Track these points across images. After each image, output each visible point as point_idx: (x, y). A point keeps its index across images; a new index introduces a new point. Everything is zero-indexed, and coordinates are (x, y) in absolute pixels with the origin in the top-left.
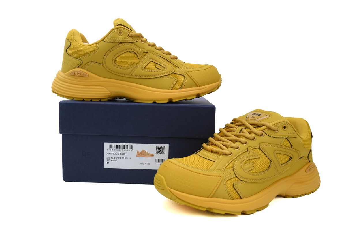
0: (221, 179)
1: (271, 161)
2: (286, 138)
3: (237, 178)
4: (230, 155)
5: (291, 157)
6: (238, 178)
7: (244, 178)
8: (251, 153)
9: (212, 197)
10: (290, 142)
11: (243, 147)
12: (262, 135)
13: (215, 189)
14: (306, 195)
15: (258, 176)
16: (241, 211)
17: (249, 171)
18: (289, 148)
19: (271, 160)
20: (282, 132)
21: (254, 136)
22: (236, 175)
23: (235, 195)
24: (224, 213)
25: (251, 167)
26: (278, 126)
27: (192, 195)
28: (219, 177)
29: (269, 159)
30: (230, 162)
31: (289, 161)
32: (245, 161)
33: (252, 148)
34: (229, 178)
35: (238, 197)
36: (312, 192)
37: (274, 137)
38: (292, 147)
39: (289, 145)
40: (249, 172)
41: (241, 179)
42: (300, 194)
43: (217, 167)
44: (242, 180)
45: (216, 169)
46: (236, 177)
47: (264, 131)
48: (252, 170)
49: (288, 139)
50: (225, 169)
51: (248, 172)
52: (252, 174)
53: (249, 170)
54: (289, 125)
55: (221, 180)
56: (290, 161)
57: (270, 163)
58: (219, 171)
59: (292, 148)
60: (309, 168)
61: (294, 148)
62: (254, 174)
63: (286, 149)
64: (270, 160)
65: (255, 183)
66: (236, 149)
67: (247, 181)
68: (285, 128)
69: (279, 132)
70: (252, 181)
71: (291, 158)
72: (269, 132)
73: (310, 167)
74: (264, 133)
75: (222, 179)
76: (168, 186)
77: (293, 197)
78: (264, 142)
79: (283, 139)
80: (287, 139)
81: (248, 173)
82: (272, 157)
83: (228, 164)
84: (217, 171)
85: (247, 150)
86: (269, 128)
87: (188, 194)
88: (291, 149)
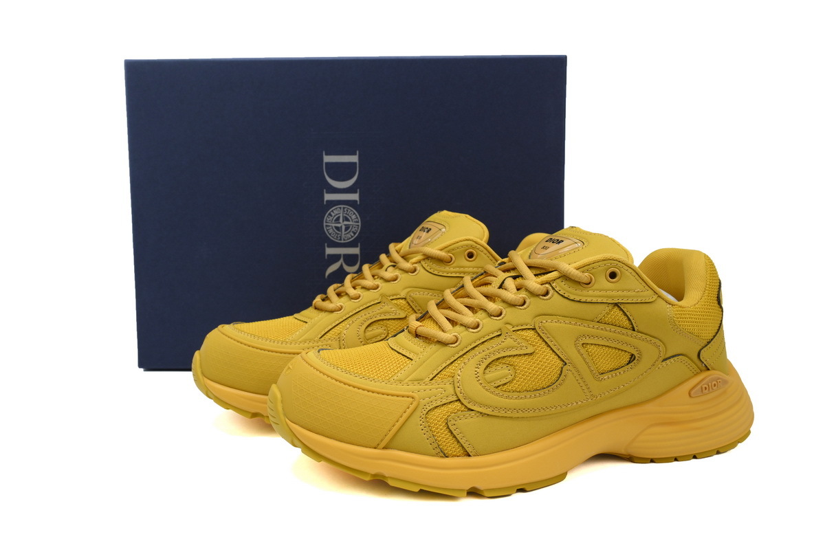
0: (415, 404)
1: (566, 364)
2: (616, 305)
3: (459, 404)
4: (453, 345)
5: (632, 355)
6: (462, 404)
7: (481, 405)
8: (509, 342)
9: (385, 448)
10: (628, 313)
11: (488, 325)
12: (547, 293)
13: (395, 429)
14: (695, 457)
15: (521, 401)
16: (468, 487)
17: (498, 386)
18: (624, 331)
19: (565, 360)
20: (604, 288)
21: (524, 296)
22: (457, 397)
23: (451, 446)
24: (416, 489)
25: (505, 376)
26: (594, 270)
27: (337, 440)
28: (411, 399)
29: (559, 357)
30: (448, 362)
31: (628, 364)
32: (489, 360)
33: (514, 329)
34: (439, 403)
35: (459, 451)
36: (718, 453)
37: (579, 301)
38: (636, 329)
39: (626, 323)
40: (497, 391)
41: (470, 406)
42: (675, 455)
43: (414, 374)
44: (472, 410)
45: (409, 379)
46: (459, 400)
47: (554, 285)
48: (505, 384)
49: (622, 307)
50: (431, 380)
51: (493, 389)
52: (506, 394)
53: (499, 383)
54: (627, 268)
55: (412, 407)
56: (632, 364)
57: (562, 368)
58: (416, 383)
59: (634, 330)
60: (699, 386)
61: (641, 330)
62: (511, 394)
63: (614, 332)
64: (563, 361)
65: (511, 417)
66: (471, 330)
67: (488, 411)
68: (613, 275)
69: (596, 286)
70: (502, 413)
71: (632, 358)
72: (566, 287)
73: (704, 382)
74: (553, 288)
75: (418, 404)
76: (285, 415)
77: (652, 461)
78: (550, 312)
79: (606, 305)
80: (619, 307)
81: (492, 393)
82: (572, 353)
83: (443, 367)
84: (410, 383)
85: (499, 333)
86: (565, 277)
87: (328, 437)
88: (630, 332)
